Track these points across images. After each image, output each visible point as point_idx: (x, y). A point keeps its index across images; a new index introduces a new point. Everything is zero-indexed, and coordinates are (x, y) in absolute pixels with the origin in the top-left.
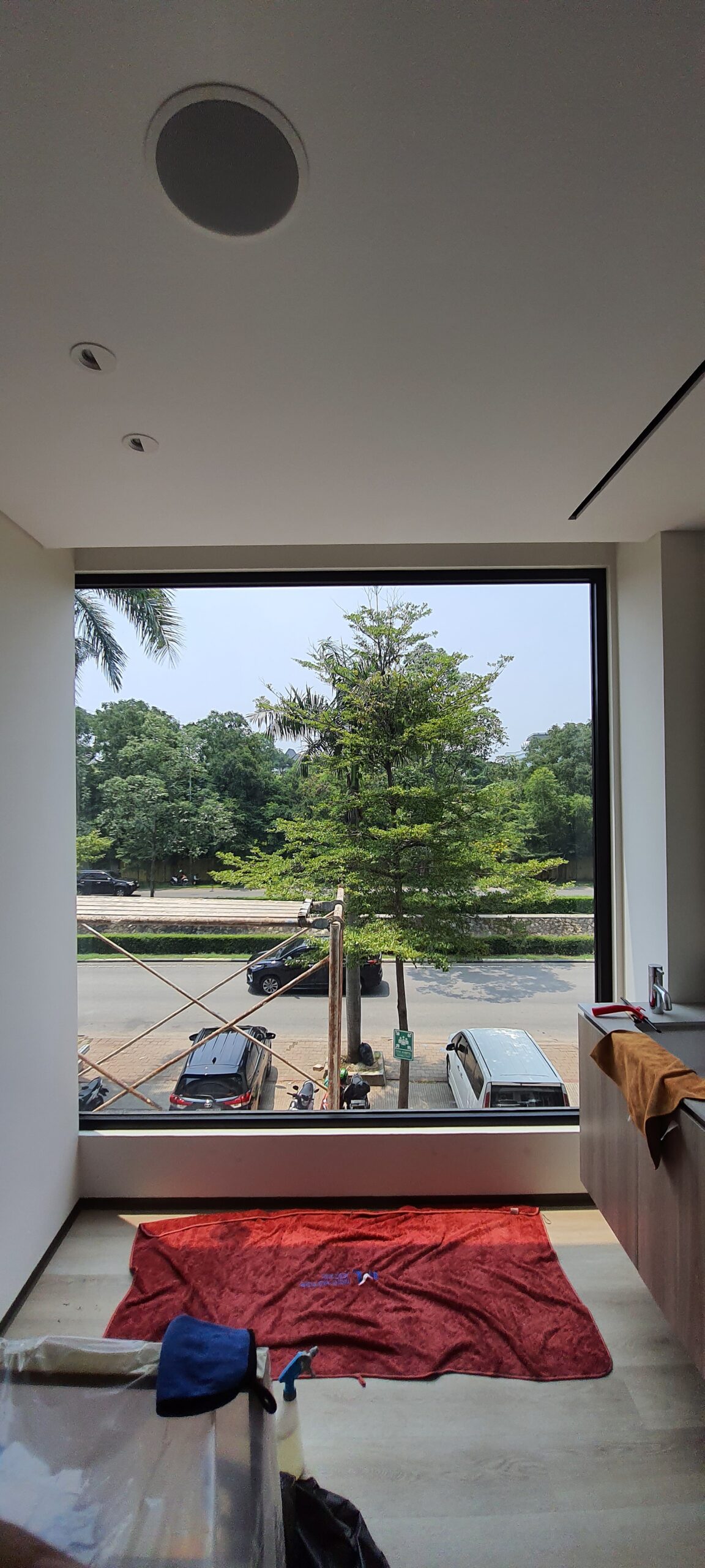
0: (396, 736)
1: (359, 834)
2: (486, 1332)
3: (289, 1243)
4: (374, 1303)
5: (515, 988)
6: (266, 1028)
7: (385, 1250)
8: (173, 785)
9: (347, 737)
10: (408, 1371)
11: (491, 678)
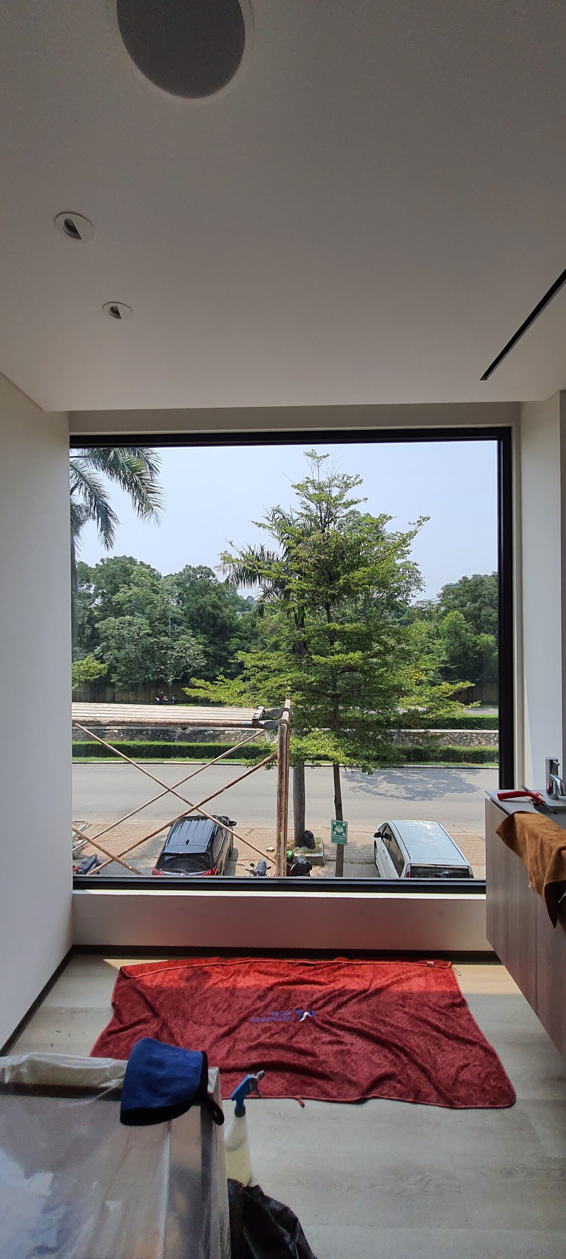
0: (334, 583)
1: (303, 662)
2: (407, 1064)
3: (242, 985)
4: (312, 1036)
5: (430, 789)
6: (229, 817)
7: (322, 993)
8: (156, 624)
9: (295, 583)
10: (340, 1095)
11: (411, 535)
